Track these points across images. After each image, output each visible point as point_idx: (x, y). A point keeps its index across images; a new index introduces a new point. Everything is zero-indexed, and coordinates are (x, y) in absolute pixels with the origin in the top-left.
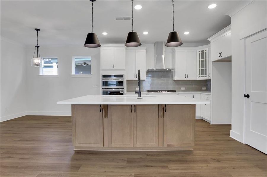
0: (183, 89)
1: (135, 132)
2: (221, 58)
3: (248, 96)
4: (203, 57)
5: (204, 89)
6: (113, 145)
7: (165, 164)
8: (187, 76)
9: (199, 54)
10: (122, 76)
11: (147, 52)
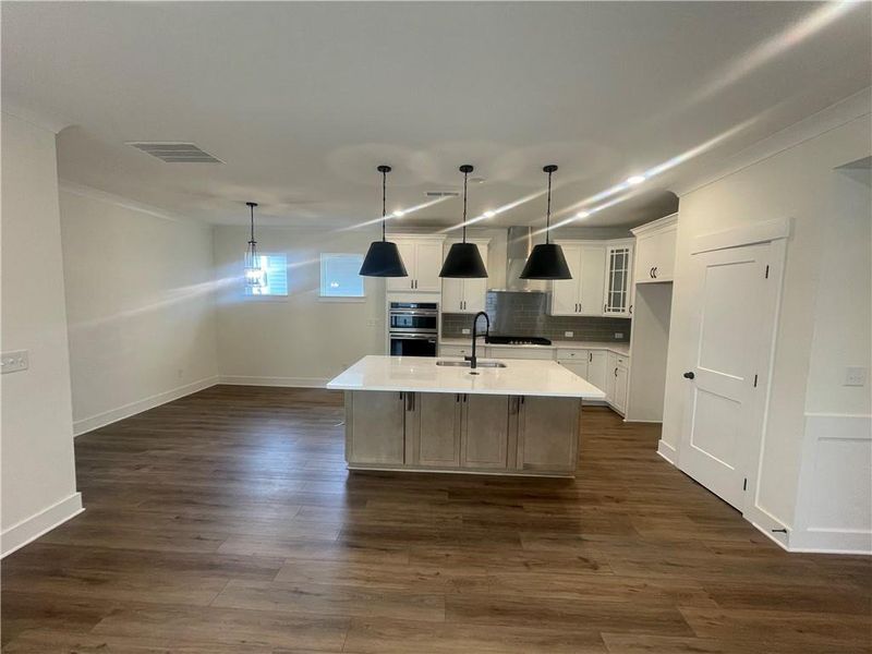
0: (569, 334)
1: (464, 439)
2: (654, 280)
3: (690, 376)
4: (619, 266)
5: (619, 336)
6: (423, 463)
7: (519, 502)
8: (578, 307)
9: (612, 256)
10: (433, 306)
11: (489, 250)
